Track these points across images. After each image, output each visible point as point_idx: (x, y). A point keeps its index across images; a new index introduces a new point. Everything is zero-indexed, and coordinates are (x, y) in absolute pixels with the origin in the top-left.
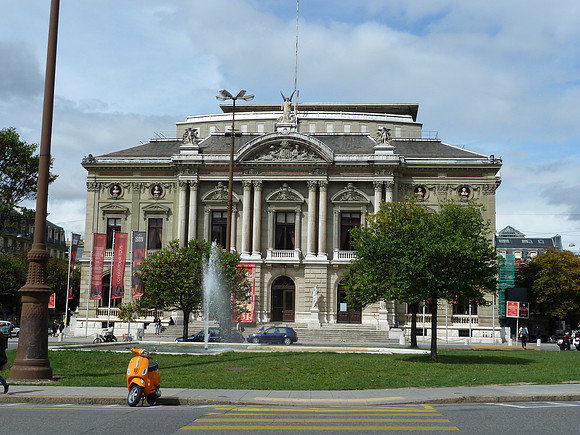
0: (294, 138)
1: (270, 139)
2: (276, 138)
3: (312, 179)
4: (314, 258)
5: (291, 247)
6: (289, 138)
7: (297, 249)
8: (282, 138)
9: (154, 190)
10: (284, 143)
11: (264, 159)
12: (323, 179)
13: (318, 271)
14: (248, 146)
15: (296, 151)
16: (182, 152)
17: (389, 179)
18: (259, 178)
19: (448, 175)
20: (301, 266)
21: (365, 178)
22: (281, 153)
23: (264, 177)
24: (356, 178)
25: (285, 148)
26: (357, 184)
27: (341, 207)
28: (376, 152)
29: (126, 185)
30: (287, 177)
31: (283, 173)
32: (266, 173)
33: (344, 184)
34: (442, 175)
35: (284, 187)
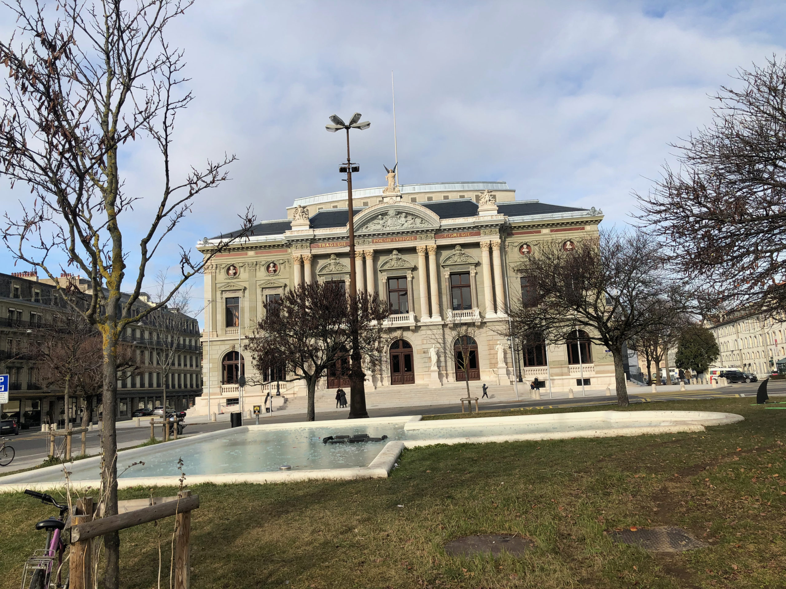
0: (401, 207)
1: (377, 210)
2: (383, 208)
3: (420, 244)
4: (429, 319)
5: (406, 311)
6: (395, 207)
7: (411, 312)
8: (389, 207)
9: (268, 267)
11: (373, 229)
12: (432, 244)
13: (434, 331)
15: (403, 220)
16: (294, 228)
18: (370, 248)
19: (552, 231)
20: (417, 328)
21: (472, 239)
22: (389, 222)
23: (374, 246)
24: (463, 240)
25: (392, 217)
26: (464, 246)
27: (450, 269)
28: (480, 213)
29: (241, 265)
30: (397, 245)
31: (392, 241)
32: (376, 242)
33: (452, 247)
34: (545, 231)
35: (395, 255)
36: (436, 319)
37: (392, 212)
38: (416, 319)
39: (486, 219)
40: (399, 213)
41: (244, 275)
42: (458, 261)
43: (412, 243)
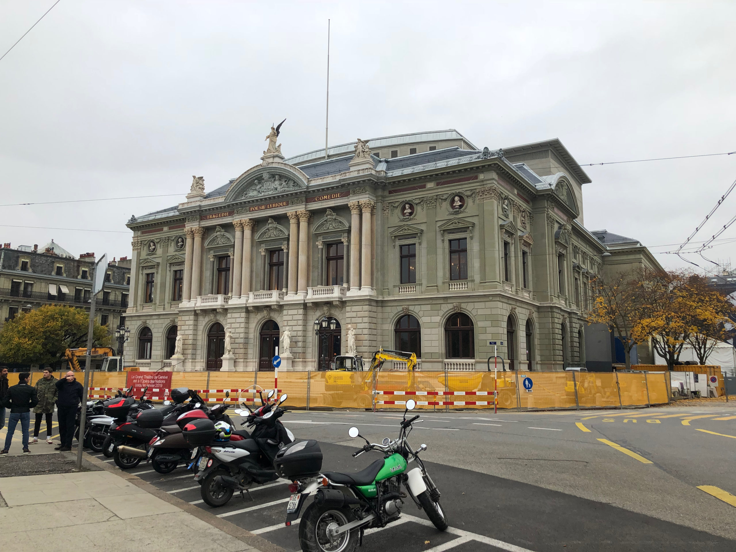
0: (273, 168)
1: (252, 173)
2: (257, 171)
3: (290, 210)
6: (269, 169)
7: (284, 289)
8: (262, 170)
9: (177, 242)
10: (266, 176)
12: (301, 209)
13: (294, 312)
15: (277, 183)
17: (364, 198)
18: (247, 217)
19: (438, 184)
20: (282, 308)
21: (341, 201)
22: (264, 187)
23: (250, 215)
24: (333, 202)
25: (267, 181)
26: (336, 209)
27: (324, 238)
28: (351, 169)
29: (158, 240)
30: (270, 212)
31: (266, 208)
32: (253, 211)
33: (323, 211)
34: (430, 185)
35: (270, 223)
39: (357, 174)
40: (273, 176)
41: (159, 251)
42: (330, 228)
43: (284, 210)
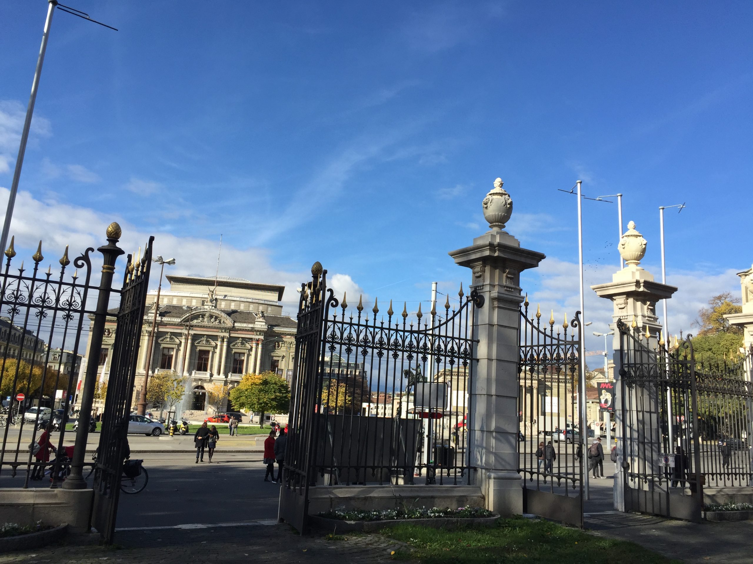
0: (213, 313)
1: (200, 312)
2: (203, 312)
3: (221, 334)
4: (218, 376)
5: (205, 370)
6: (210, 312)
7: (209, 371)
8: (206, 312)
11: (195, 322)
12: (226, 335)
14: (187, 315)
15: (213, 319)
16: (149, 314)
17: (262, 337)
18: (192, 332)
20: (211, 381)
21: (249, 336)
22: (206, 320)
23: (195, 332)
24: (244, 335)
25: (208, 317)
26: (244, 339)
27: (235, 350)
28: (256, 323)
30: (207, 332)
31: (205, 330)
32: (196, 330)
33: (237, 338)
35: (205, 338)
36: (222, 376)
37: (207, 314)
38: (211, 375)
39: (258, 326)
40: (211, 316)
42: (240, 346)
43: (216, 333)
